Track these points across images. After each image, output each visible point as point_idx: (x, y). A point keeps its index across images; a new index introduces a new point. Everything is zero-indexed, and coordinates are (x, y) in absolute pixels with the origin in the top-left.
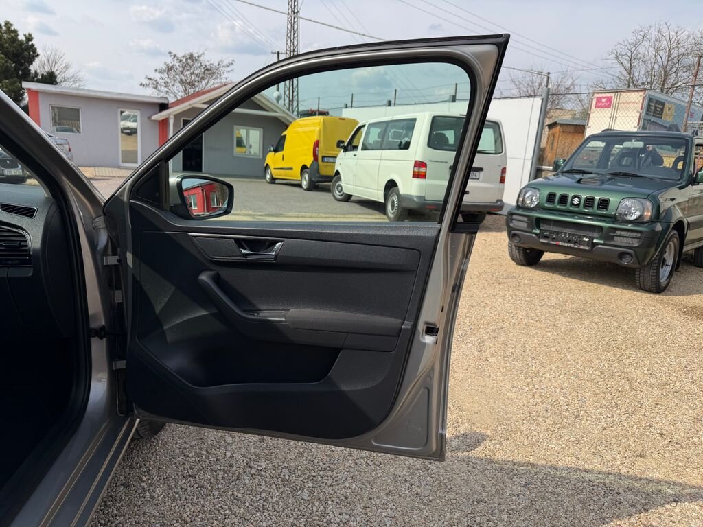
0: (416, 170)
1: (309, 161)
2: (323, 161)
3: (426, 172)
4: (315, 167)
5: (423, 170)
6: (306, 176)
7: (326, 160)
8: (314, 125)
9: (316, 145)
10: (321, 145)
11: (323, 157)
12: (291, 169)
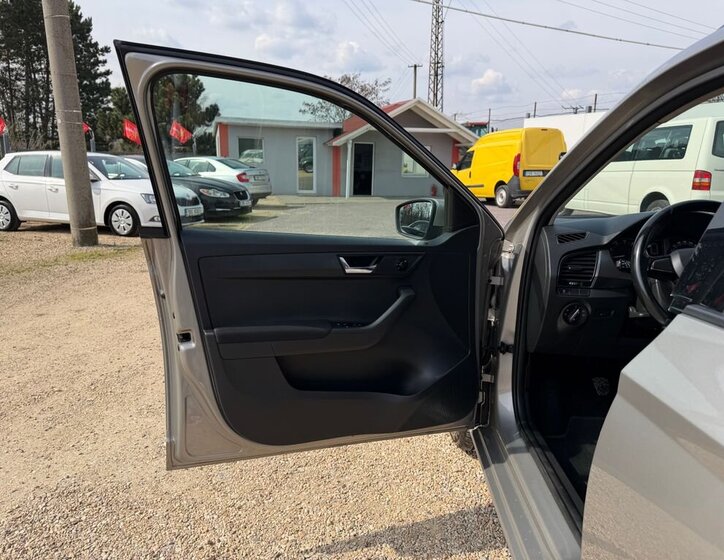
0: (697, 180)
1: (507, 176)
2: (524, 175)
3: (710, 183)
4: (516, 182)
5: (706, 180)
6: (504, 193)
7: (527, 174)
8: (513, 138)
9: (518, 158)
10: (523, 158)
11: (525, 171)
12: (482, 186)
